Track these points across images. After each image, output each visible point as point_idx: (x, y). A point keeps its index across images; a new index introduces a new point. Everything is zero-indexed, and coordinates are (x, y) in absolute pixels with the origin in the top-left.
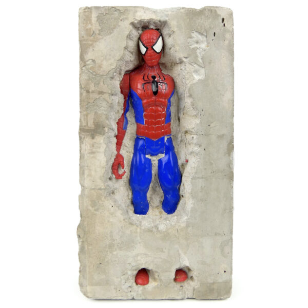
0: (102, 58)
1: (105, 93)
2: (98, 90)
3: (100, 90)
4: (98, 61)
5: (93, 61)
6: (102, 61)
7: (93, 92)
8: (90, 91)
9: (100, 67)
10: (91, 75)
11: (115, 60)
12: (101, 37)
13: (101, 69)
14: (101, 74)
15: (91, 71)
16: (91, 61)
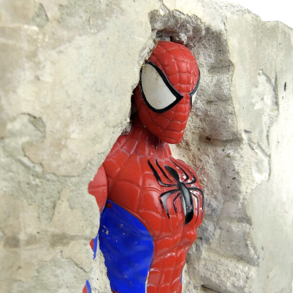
0: (68, 114)
1: (73, 238)
2: (51, 229)
3: (57, 231)
4: (52, 125)
5: (35, 120)
6: (67, 126)
7: (32, 240)
8: (22, 237)
9: (59, 145)
10: (22, 176)
11: (107, 124)
12: (65, 34)
13: (64, 155)
14: (62, 171)
15: (25, 160)
16: (26, 119)
